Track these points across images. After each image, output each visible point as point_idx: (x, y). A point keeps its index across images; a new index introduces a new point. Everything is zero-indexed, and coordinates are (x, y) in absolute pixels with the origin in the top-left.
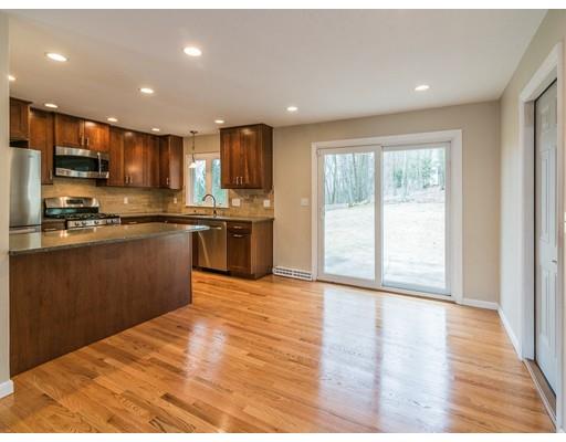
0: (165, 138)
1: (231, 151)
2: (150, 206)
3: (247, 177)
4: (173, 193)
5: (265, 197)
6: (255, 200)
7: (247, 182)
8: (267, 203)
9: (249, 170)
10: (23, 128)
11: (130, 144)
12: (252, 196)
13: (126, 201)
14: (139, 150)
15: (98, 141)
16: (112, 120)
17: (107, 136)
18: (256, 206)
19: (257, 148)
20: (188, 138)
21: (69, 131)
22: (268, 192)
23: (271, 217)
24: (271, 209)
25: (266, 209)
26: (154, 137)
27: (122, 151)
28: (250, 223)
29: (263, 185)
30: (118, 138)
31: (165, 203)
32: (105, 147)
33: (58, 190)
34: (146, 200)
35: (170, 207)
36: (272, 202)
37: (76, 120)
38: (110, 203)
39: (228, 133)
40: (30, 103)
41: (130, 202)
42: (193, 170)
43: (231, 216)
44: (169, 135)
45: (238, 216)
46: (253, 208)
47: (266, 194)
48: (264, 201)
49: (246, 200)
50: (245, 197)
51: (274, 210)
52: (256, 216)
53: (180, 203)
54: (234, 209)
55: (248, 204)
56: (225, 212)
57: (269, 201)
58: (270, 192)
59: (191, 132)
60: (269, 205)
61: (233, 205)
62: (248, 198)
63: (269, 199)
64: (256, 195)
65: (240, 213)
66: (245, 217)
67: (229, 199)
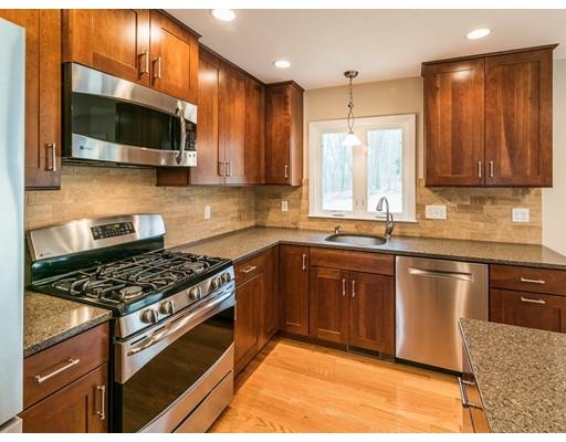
2: (240, 218)
4: (281, 192)
5: (517, 202)
6: (488, 207)
7: (506, 171)
8: (520, 214)
9: (511, 149)
12: (482, 200)
13: (208, 213)
18: (489, 220)
24: (534, 227)
25: (520, 227)
32: (190, 88)
33: (68, 201)
34: (236, 208)
36: (536, 212)
43: (421, 238)
44: (291, 82)
45: (442, 239)
46: (481, 224)
47: (520, 197)
48: (514, 210)
49: (461, 207)
50: (459, 201)
51: (541, 228)
52: (488, 240)
53: (296, 211)
54: (430, 224)
55: (468, 216)
56: (404, 230)
57: (527, 211)
58: (528, 193)
59: (347, 74)
60: (527, 219)
61: (427, 216)
62: (469, 203)
63: (526, 207)
64: (489, 198)
65: (445, 234)
66: (461, 240)
67: (417, 205)
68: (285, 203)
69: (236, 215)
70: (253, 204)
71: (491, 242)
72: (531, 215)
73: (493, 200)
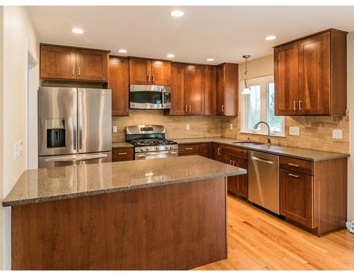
0: (220, 67)
1: (287, 71)
2: (209, 131)
3: (308, 101)
4: (229, 119)
5: (335, 126)
6: (320, 128)
7: (308, 106)
8: (337, 134)
9: (311, 93)
10: (104, 73)
11: (189, 76)
13: (188, 127)
14: (197, 81)
15: (162, 77)
16: (171, 56)
17: (169, 72)
18: (321, 137)
19: (322, 64)
20: (242, 64)
21: (139, 71)
22: (340, 118)
23: (344, 152)
24: (344, 142)
25: (337, 142)
26: (211, 67)
27: (183, 83)
28: (311, 161)
29: (331, 110)
30: (179, 72)
31: (223, 129)
32: (168, 81)
34: (206, 126)
35: (227, 133)
36: (346, 132)
37: (144, 61)
38: (175, 129)
39: (283, 50)
40: (109, 52)
41: (191, 128)
42: (248, 96)
43: (288, 146)
44: (225, 63)
45: (297, 148)
46: (317, 140)
47: (337, 122)
48: (334, 131)
49: (307, 128)
50: (306, 125)
51: (348, 143)
52: (320, 149)
53: (235, 129)
54: (292, 138)
55: (310, 134)
56: (281, 142)
57: (340, 131)
58: (342, 119)
59: (244, 57)
60: (341, 137)
61: (290, 134)
62: (310, 126)
63: (340, 129)
64: (321, 123)
65: (299, 145)
66: (307, 149)
67: (286, 127)
68: (231, 125)
69: (206, 130)
70: (219, 125)
71: (321, 151)
72: (343, 134)
73: (323, 124)
